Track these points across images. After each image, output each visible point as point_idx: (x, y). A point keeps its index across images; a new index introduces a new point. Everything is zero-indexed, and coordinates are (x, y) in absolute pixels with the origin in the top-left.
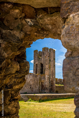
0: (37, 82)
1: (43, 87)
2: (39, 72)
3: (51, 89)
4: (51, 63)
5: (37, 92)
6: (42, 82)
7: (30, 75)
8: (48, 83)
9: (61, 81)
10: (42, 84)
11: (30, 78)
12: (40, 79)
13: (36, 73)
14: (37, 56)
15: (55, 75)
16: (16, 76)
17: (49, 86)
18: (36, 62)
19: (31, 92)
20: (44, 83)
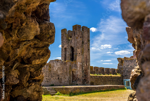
0: (67, 71)
1: (74, 78)
2: (68, 58)
3: (84, 79)
4: (84, 46)
5: (66, 84)
6: (73, 72)
7: (57, 62)
8: (81, 72)
9: (97, 70)
10: (73, 73)
11: (58, 67)
12: (71, 67)
13: (65, 60)
14: (66, 37)
15: (89, 61)
16: (35, 44)
17: (83, 77)
18: (65, 45)
19: (59, 83)
20: (75, 72)
